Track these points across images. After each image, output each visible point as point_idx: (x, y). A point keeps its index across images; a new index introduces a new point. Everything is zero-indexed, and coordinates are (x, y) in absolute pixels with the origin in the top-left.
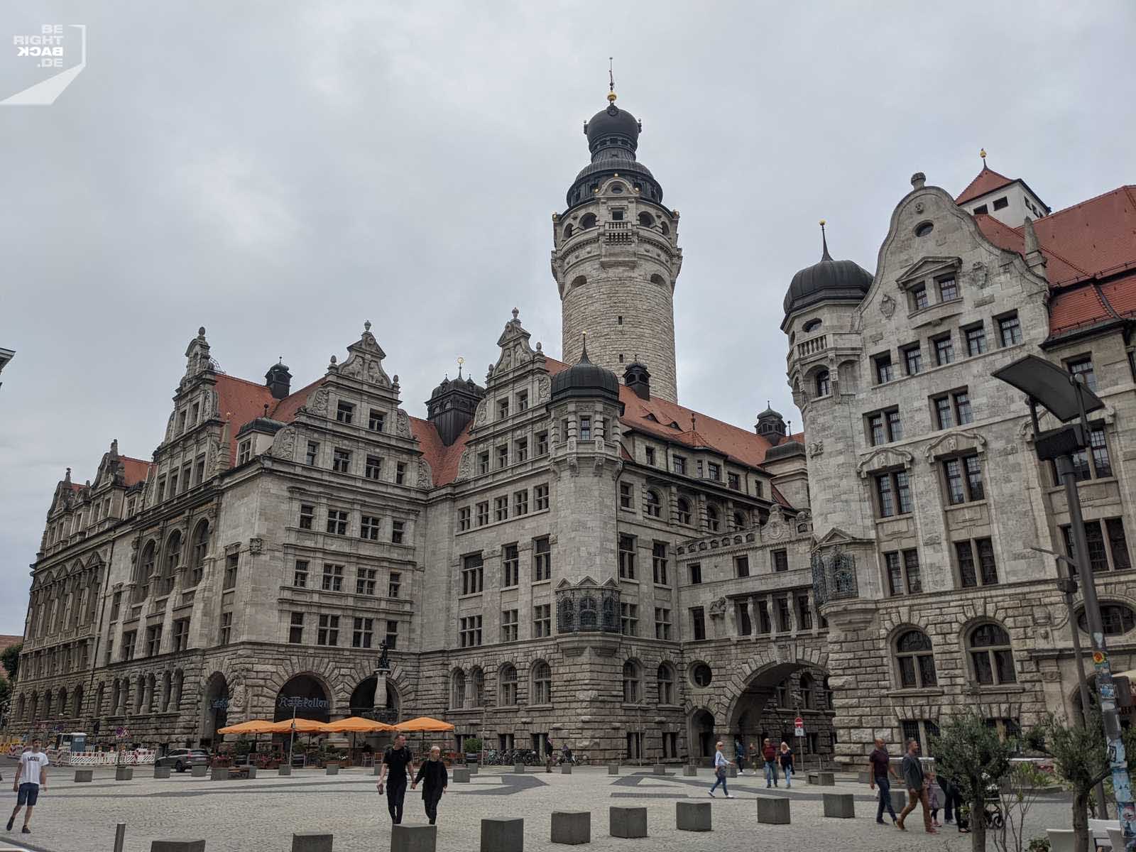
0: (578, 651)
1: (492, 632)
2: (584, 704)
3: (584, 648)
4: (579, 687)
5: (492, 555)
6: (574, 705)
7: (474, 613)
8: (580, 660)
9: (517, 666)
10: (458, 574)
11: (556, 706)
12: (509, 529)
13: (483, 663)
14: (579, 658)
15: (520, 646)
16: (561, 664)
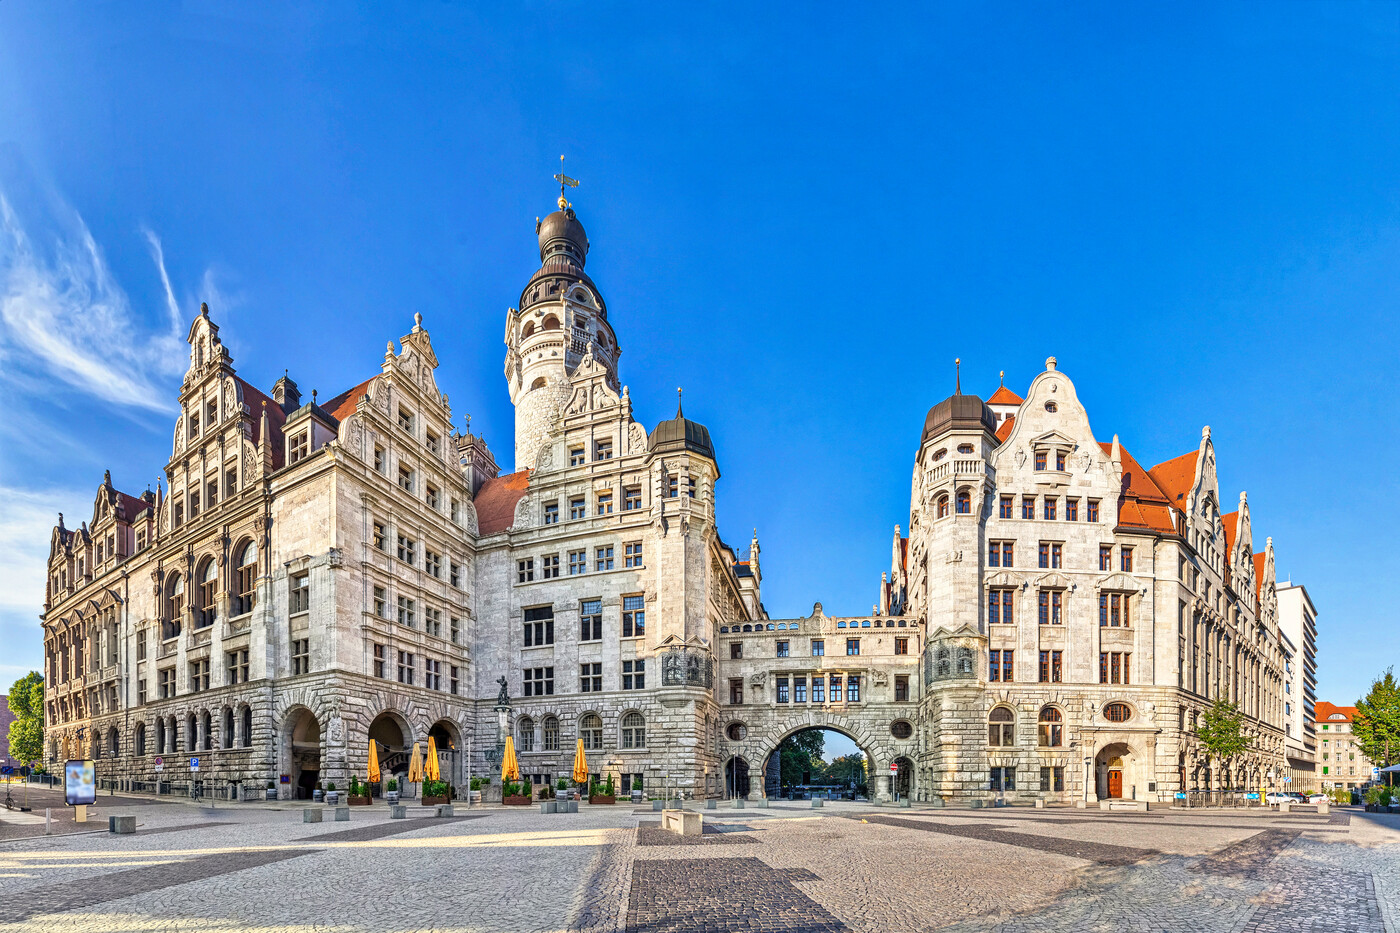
0: (683, 703)
1: (568, 681)
2: (687, 749)
3: (688, 701)
4: (681, 735)
5: (568, 607)
6: (677, 750)
7: (542, 665)
8: (683, 711)
9: (603, 714)
10: (519, 625)
11: (652, 750)
12: (588, 583)
13: (559, 711)
14: (682, 710)
15: (606, 696)
16: (659, 713)
